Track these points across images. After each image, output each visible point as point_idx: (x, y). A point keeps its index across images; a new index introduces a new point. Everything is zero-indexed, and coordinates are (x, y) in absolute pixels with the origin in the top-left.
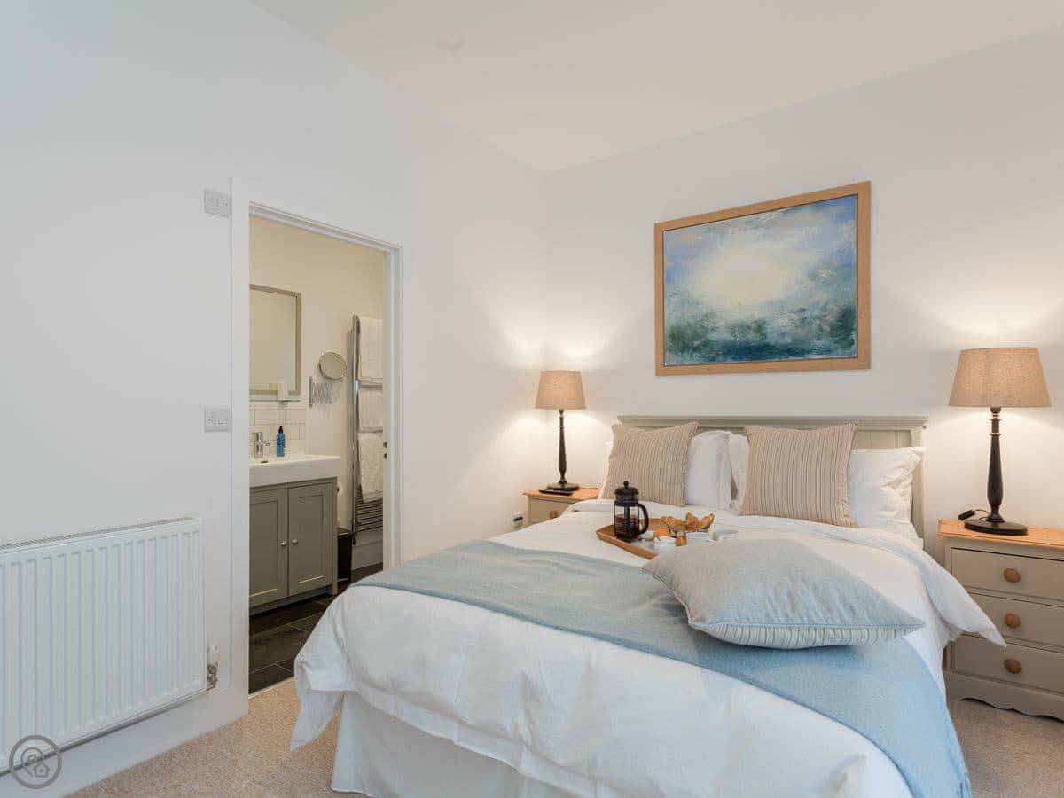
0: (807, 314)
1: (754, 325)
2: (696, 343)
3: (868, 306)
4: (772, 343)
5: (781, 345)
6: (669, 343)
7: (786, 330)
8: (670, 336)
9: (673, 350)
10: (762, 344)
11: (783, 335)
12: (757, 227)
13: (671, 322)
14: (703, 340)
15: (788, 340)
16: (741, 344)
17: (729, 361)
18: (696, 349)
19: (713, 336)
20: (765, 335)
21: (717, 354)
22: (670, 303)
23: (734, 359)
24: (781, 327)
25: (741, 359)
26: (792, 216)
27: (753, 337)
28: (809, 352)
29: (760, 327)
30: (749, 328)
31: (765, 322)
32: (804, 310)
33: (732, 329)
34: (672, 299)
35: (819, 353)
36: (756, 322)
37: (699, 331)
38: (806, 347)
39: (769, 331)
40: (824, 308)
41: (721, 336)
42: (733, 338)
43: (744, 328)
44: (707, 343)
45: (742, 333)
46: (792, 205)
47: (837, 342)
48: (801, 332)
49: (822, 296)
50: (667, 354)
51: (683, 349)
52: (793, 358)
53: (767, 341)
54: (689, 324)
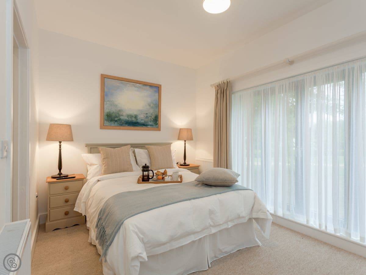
0: (148, 115)
1: (134, 116)
2: (116, 119)
3: (160, 115)
4: (139, 122)
5: (142, 123)
6: (106, 118)
7: (143, 119)
8: (106, 115)
9: (107, 120)
10: (136, 122)
11: (142, 120)
12: (136, 87)
13: (107, 111)
14: (118, 118)
15: (143, 121)
16: (130, 121)
17: (127, 126)
18: (116, 121)
19: (122, 118)
20: (137, 119)
21: (123, 123)
22: (107, 104)
23: (128, 125)
24: (141, 118)
25: (130, 126)
26: (145, 87)
27: (134, 119)
28: (148, 125)
29: (136, 117)
30: (133, 116)
31: (137, 116)
32: (147, 114)
33: (128, 116)
34: (107, 102)
35: (151, 126)
36: (135, 115)
37: (117, 115)
38: (147, 124)
39: (138, 118)
40: (152, 114)
41: (124, 118)
42: (128, 119)
43: (131, 116)
44: (120, 119)
45: (131, 118)
46: (145, 84)
47: (154, 124)
48: (146, 120)
49: (151, 111)
50: (105, 122)
51: (111, 121)
52: (144, 127)
53: (138, 121)
54: (113, 112)
